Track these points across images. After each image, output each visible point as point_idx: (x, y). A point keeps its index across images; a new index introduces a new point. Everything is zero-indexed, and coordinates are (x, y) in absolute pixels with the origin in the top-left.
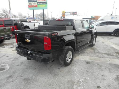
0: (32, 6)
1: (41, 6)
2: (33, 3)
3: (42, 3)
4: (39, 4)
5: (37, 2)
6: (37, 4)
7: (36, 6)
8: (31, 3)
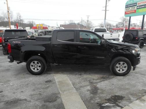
0: (129, 12)
1: (140, 10)
2: (130, 8)
3: (143, 7)
4: (139, 8)
5: (136, 5)
6: (136, 9)
7: (134, 11)
8: (128, 8)
